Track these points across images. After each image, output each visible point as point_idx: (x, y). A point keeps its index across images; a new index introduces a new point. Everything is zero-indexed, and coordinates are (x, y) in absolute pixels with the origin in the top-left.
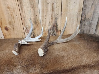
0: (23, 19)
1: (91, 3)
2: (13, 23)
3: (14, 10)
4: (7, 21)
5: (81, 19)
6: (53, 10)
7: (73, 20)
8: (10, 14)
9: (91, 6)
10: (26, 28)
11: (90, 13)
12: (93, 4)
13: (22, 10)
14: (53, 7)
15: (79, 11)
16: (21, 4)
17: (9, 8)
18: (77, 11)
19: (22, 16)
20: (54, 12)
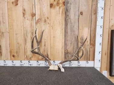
0: (25, 50)
1: (70, 42)
2: (19, 52)
3: (21, 45)
4: (15, 51)
5: (65, 52)
6: (45, 45)
7: (59, 52)
8: (18, 47)
9: (70, 44)
10: (26, 56)
11: (70, 49)
12: (71, 43)
13: (26, 45)
14: (45, 44)
15: (63, 47)
16: (26, 41)
17: (18, 43)
18: (61, 47)
19: (25, 49)
20: (45, 47)
